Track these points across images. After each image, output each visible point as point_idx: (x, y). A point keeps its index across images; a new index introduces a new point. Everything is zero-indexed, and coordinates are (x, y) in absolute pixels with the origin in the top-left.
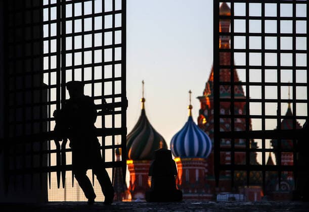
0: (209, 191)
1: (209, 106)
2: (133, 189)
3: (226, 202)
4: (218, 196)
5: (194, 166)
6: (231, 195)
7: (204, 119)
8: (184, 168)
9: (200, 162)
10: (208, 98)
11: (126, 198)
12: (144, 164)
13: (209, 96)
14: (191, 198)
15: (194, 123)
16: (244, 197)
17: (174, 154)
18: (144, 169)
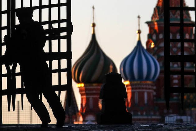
0: (158, 113)
1: (157, 31)
2: (84, 111)
3: (173, 124)
4: (166, 118)
5: (143, 88)
6: (179, 117)
7: (153, 44)
8: (134, 91)
9: (149, 85)
10: (156, 23)
11: (77, 120)
12: (95, 87)
13: (157, 21)
14: (140, 120)
15: (143, 48)
16: (191, 119)
17: (124, 77)
18: (94, 92)
